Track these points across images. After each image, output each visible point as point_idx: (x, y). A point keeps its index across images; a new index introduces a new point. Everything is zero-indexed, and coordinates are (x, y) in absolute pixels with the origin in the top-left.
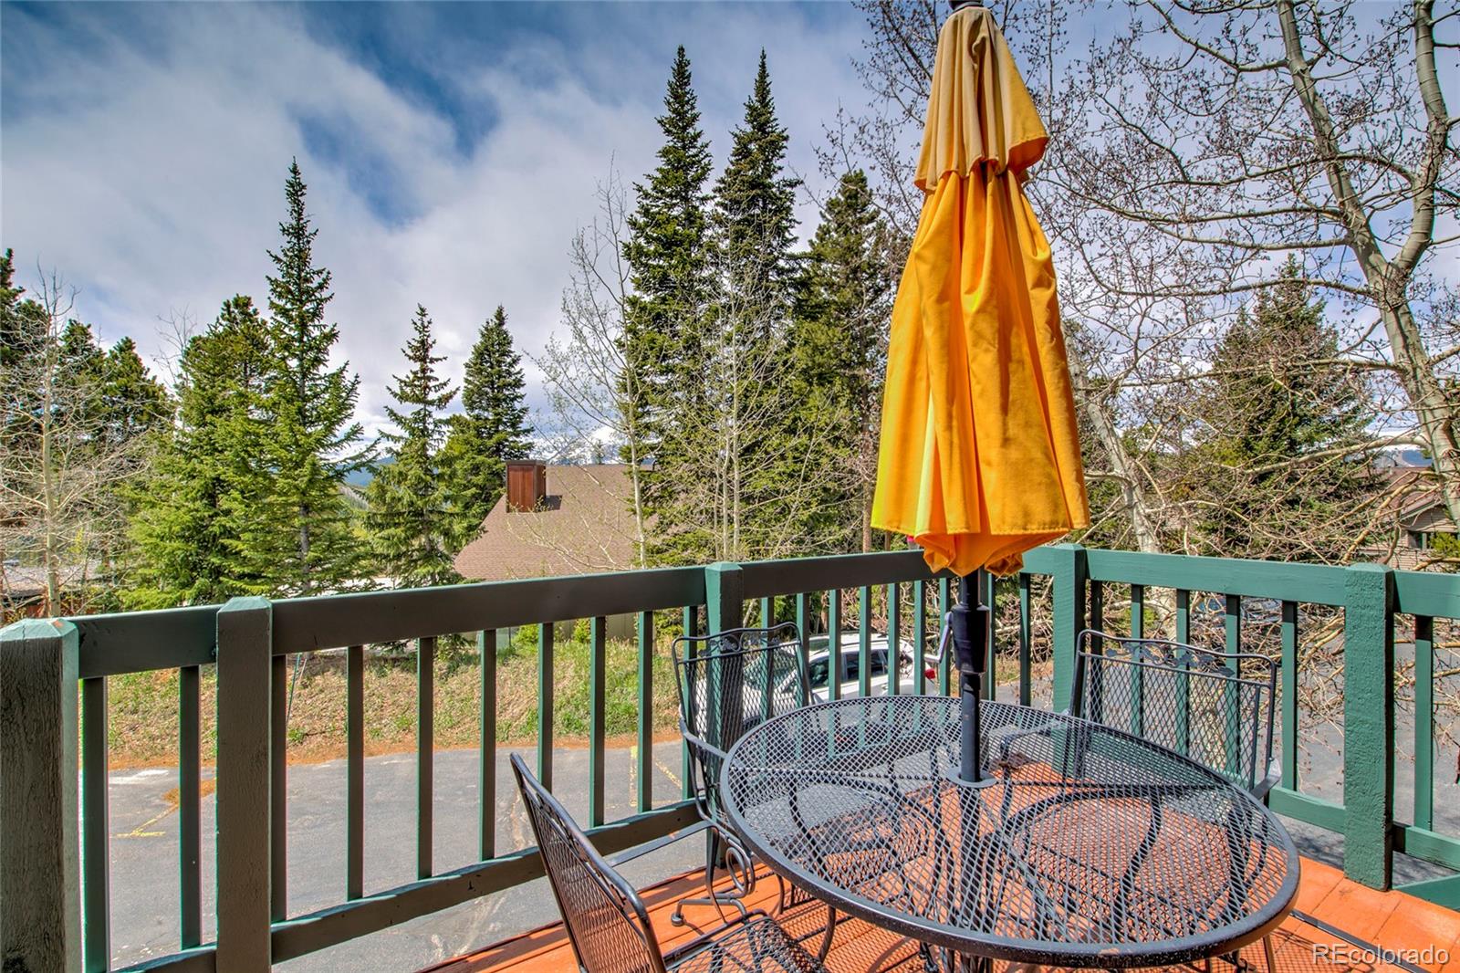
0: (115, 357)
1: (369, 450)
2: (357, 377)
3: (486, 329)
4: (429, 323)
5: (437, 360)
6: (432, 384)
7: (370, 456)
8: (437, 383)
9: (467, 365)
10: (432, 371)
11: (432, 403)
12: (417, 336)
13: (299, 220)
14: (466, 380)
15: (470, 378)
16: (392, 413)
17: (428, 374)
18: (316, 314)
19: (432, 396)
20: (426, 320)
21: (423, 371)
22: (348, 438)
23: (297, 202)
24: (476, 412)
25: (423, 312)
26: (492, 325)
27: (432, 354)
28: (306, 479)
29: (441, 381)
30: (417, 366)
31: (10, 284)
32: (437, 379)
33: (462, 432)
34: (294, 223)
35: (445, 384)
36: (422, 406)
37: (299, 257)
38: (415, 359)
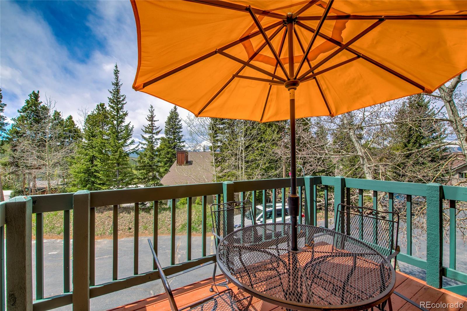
0: (67, 121)
1: (136, 147)
2: (133, 126)
3: (171, 112)
5: (156, 121)
6: (154, 128)
7: (137, 149)
8: (156, 128)
9: (166, 122)
11: (154, 134)
12: (150, 114)
13: (117, 81)
15: (167, 126)
16: (143, 136)
17: (153, 125)
18: (122, 108)
19: (154, 131)
20: (153, 109)
22: (130, 144)
23: (117, 76)
24: (168, 136)
25: (152, 107)
26: (173, 110)
27: (154, 119)
28: (118, 156)
29: (157, 127)
30: (150, 123)
31: (38, 101)
33: (164, 142)
36: (151, 134)
37: (117, 91)
38: (149, 121)
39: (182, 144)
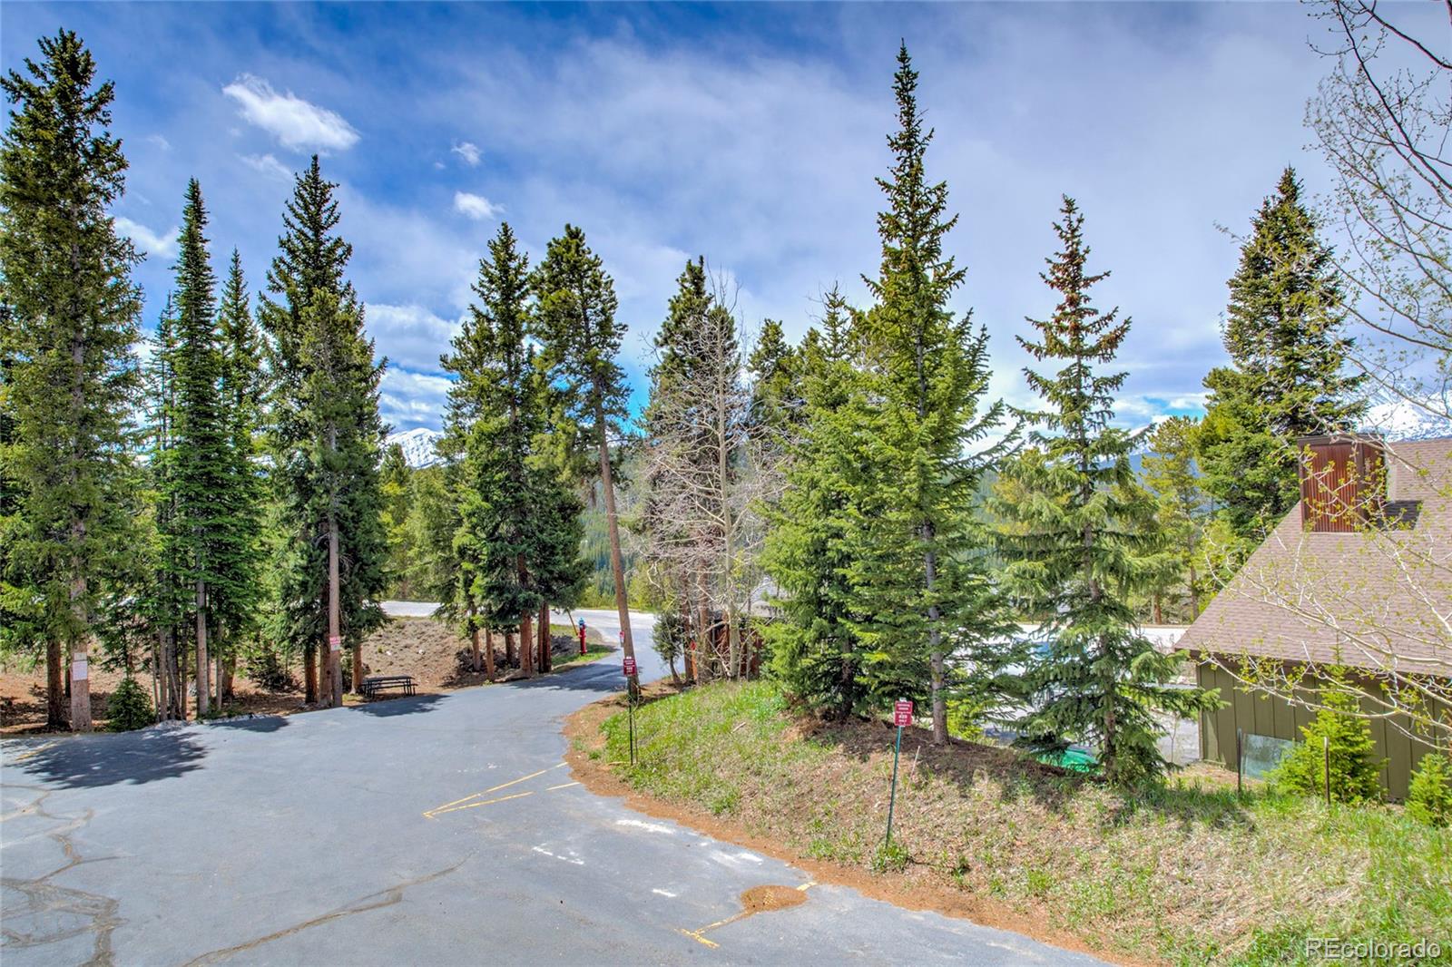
1: (1009, 439)
2: (984, 329)
3: (1265, 215)
4: (1080, 221)
5: (1093, 279)
6: (1087, 320)
7: (1011, 446)
8: (1096, 318)
9: (1232, 284)
10: (1087, 299)
11: (1092, 352)
12: (1062, 247)
13: (909, 124)
14: (1232, 309)
16: (1032, 377)
17: (1083, 305)
18: (931, 252)
19: (1090, 340)
20: (1074, 217)
21: (1072, 302)
22: (986, 422)
23: (908, 101)
24: (1252, 359)
25: (1070, 206)
26: (1273, 205)
27: (1086, 272)
28: (914, 486)
29: (1103, 313)
30: (1061, 297)
31: (704, 293)
32: (1096, 312)
34: (904, 129)
35: (1110, 318)
36: (1073, 360)
37: (912, 176)
38: (1060, 284)
39: (1346, 399)
